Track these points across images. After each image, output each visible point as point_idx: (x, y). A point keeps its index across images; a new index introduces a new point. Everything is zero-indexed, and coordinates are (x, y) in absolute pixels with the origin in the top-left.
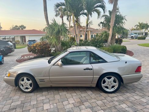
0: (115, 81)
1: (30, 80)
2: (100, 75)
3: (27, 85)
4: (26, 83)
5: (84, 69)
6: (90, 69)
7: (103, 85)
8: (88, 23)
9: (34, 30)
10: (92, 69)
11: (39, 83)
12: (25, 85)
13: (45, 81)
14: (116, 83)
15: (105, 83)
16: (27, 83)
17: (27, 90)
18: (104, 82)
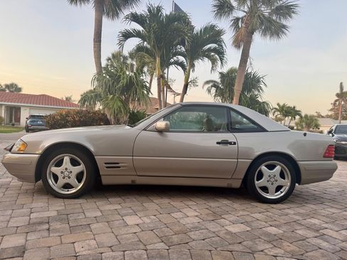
0: (282, 175)
1: (80, 165)
2: (253, 158)
3: (69, 178)
4: (67, 171)
5: (218, 143)
6: (230, 143)
7: (256, 182)
8: (189, 80)
9: (44, 96)
10: (235, 143)
11: (103, 170)
12: (64, 178)
13: (119, 167)
14: (284, 179)
15: (261, 178)
16: (71, 172)
17: (65, 192)
18: (260, 176)
